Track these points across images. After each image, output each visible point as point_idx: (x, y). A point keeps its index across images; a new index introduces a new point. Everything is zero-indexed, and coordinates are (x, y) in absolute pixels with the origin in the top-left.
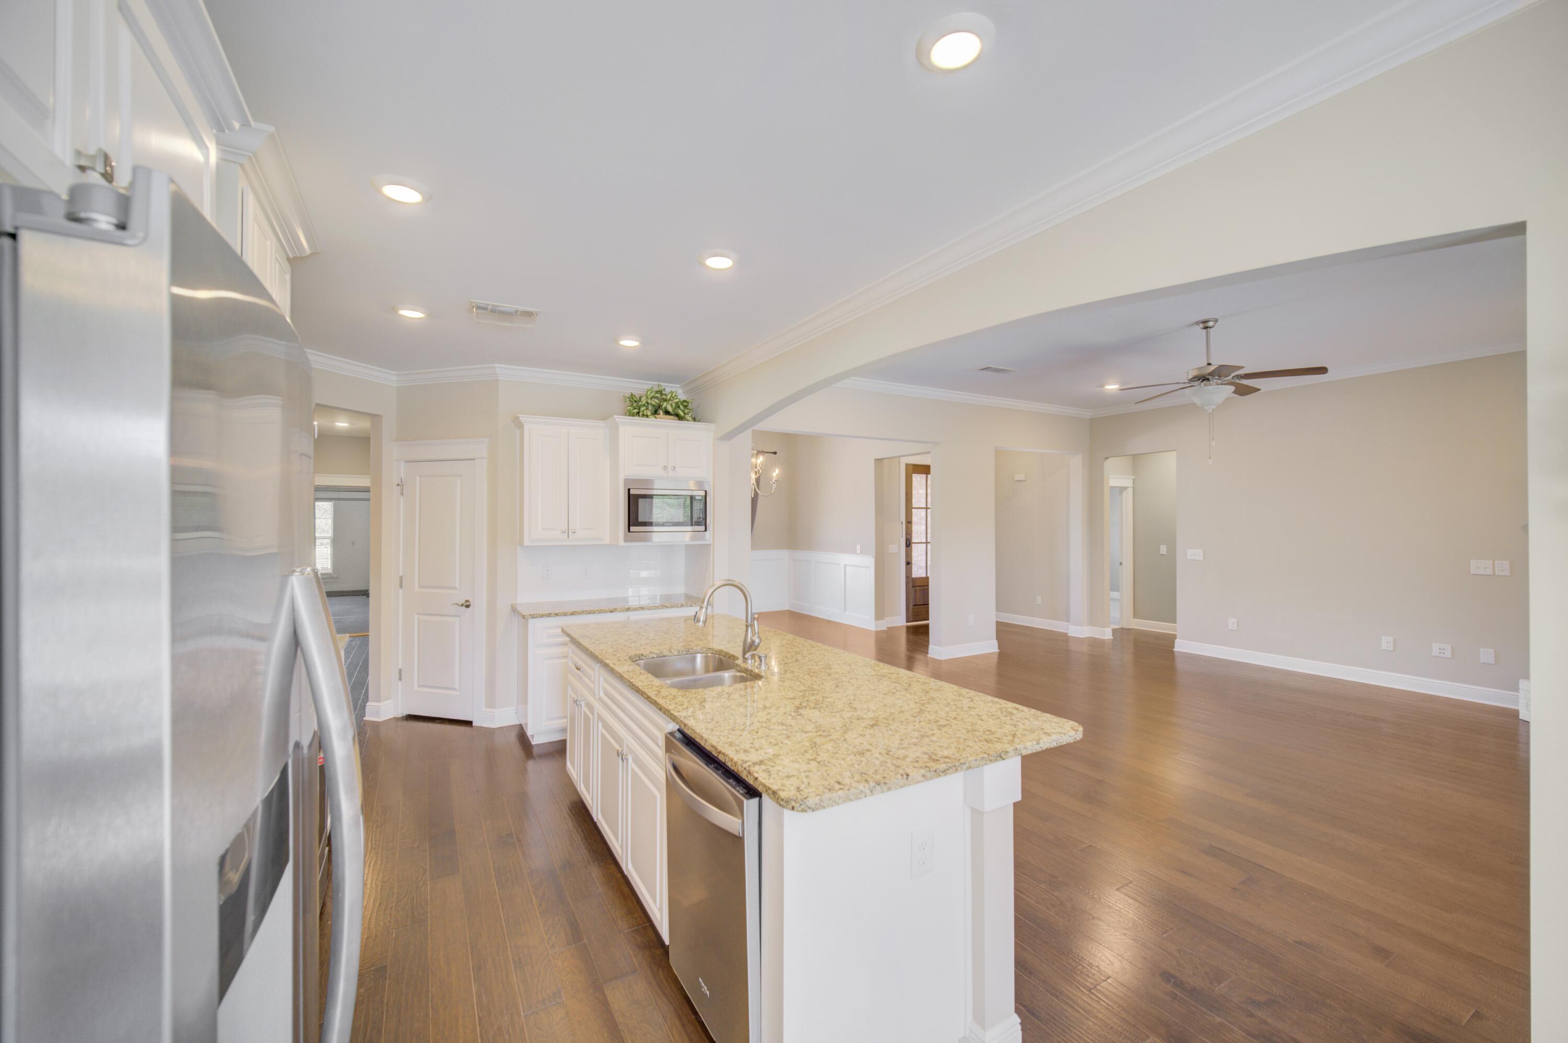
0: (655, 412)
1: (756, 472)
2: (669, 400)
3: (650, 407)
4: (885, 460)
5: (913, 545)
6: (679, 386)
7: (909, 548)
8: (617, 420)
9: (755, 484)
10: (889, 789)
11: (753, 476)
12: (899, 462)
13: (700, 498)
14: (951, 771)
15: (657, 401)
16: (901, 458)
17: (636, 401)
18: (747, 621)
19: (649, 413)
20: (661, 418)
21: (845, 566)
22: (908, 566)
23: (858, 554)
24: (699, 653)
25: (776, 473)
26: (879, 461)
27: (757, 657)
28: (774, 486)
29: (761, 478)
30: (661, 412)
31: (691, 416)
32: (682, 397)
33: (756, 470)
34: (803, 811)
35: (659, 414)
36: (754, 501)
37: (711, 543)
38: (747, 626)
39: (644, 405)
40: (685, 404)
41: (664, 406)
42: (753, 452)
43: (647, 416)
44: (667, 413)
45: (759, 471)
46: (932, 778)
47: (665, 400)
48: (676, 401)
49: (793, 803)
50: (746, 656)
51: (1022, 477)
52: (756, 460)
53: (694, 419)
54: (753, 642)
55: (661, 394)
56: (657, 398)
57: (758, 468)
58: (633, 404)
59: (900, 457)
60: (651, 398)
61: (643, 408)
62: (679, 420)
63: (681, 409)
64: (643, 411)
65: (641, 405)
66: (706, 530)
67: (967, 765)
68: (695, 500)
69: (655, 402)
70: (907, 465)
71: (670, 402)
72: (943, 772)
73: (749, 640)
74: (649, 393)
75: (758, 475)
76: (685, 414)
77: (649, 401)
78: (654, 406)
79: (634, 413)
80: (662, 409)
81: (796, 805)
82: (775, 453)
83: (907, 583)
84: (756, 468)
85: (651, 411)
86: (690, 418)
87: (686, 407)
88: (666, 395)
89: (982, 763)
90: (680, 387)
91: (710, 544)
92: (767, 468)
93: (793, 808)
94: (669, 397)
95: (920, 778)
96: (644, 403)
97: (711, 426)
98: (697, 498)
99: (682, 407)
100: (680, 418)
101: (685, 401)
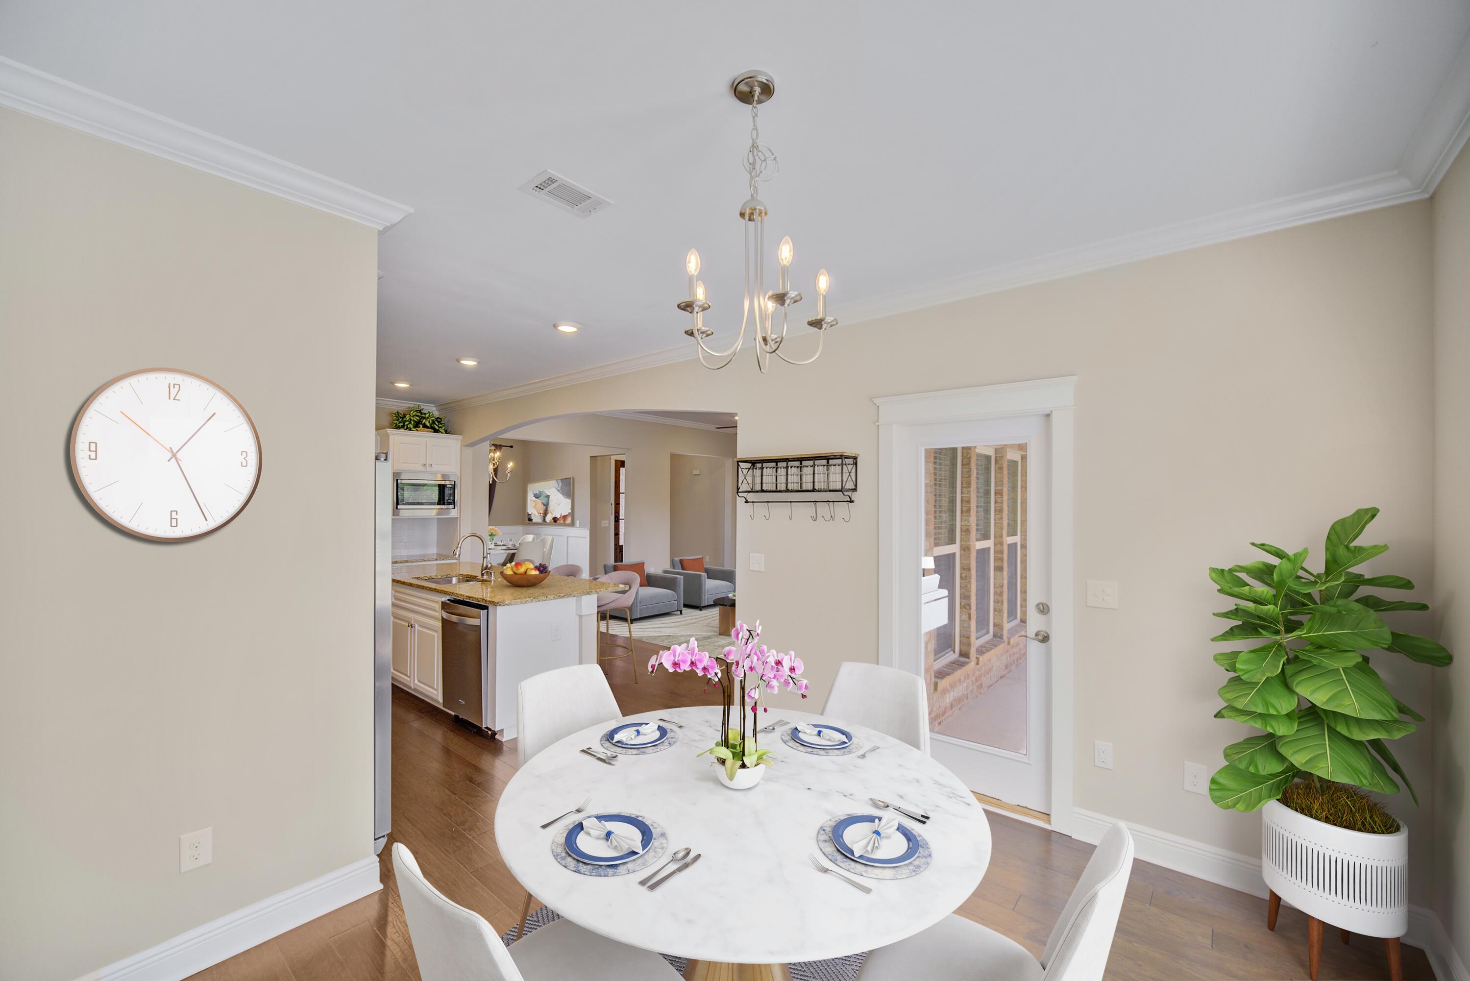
0: (417, 425)
1: (494, 464)
2: (428, 418)
3: (412, 422)
4: (598, 457)
5: (620, 520)
6: (433, 405)
7: (618, 523)
8: (388, 431)
9: (493, 473)
10: (539, 601)
11: (491, 467)
12: (610, 459)
13: (450, 486)
14: (566, 597)
15: (418, 418)
16: (612, 456)
17: (401, 418)
18: (484, 555)
19: (412, 426)
20: (421, 431)
21: (568, 537)
22: (616, 537)
23: (578, 527)
24: (454, 577)
25: (510, 465)
26: (593, 458)
27: (489, 573)
28: (509, 475)
29: (499, 468)
30: (421, 426)
31: (444, 429)
32: (436, 414)
33: (494, 462)
34: (504, 605)
35: (420, 427)
36: (492, 487)
37: (458, 516)
38: (484, 558)
39: (408, 421)
40: (439, 420)
41: (423, 422)
42: (491, 448)
43: (410, 429)
44: (425, 426)
45: (496, 463)
46: (557, 599)
47: (424, 418)
48: (432, 419)
49: (500, 603)
50: (483, 572)
51: (697, 472)
52: (494, 453)
53: (446, 432)
54: (487, 566)
55: (420, 412)
56: (417, 416)
57: (495, 461)
58: (399, 419)
59: (610, 455)
60: (413, 416)
61: (407, 423)
62: (434, 432)
63: (436, 424)
64: (407, 425)
65: (405, 420)
66: (454, 508)
67: (573, 595)
68: (447, 487)
69: (416, 419)
70: (616, 461)
71: (428, 420)
72: (563, 596)
73: (485, 565)
74: (412, 412)
75: (496, 466)
76: (439, 427)
77: (412, 418)
78: (416, 421)
79: (399, 426)
80: (421, 424)
81: (501, 604)
82: (512, 447)
83: (615, 549)
84: (494, 461)
85: (414, 425)
86: (443, 431)
87: (439, 422)
88: (425, 414)
89: (580, 595)
90: (435, 406)
91: (458, 518)
92: (503, 461)
93: (500, 605)
94: (427, 416)
95: (552, 598)
96: (407, 419)
97: (460, 437)
98: (448, 486)
99: (436, 422)
100: (436, 431)
101: (438, 418)
